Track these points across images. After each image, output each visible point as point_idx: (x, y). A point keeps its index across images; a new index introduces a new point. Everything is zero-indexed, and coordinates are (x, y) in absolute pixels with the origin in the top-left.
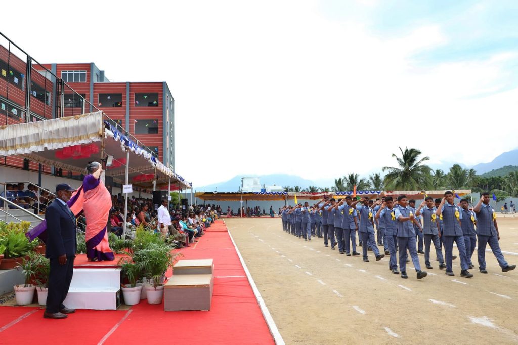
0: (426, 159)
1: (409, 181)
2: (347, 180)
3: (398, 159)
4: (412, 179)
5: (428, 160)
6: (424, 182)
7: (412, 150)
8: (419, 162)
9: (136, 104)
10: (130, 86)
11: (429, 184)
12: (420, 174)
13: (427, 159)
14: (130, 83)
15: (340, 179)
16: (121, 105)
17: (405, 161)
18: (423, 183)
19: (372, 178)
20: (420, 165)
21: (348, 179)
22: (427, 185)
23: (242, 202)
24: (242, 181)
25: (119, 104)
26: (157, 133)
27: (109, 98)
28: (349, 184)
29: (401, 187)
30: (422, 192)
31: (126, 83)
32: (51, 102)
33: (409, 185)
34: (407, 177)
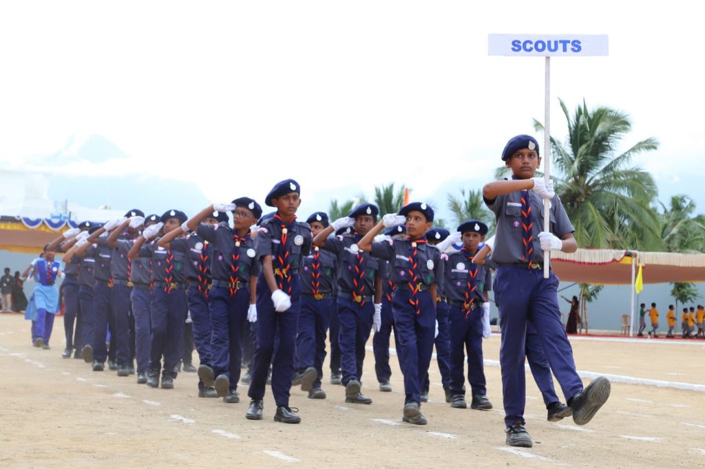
0: (649, 145)
1: (584, 219)
3: (552, 140)
4: (593, 213)
5: (653, 151)
6: (634, 227)
7: (601, 115)
8: (623, 156)
11: (651, 236)
12: (623, 199)
13: (648, 148)
17: (575, 149)
18: (629, 230)
19: (456, 208)
20: (623, 167)
22: (640, 237)
30: (628, 255)
33: (581, 230)
34: (576, 205)
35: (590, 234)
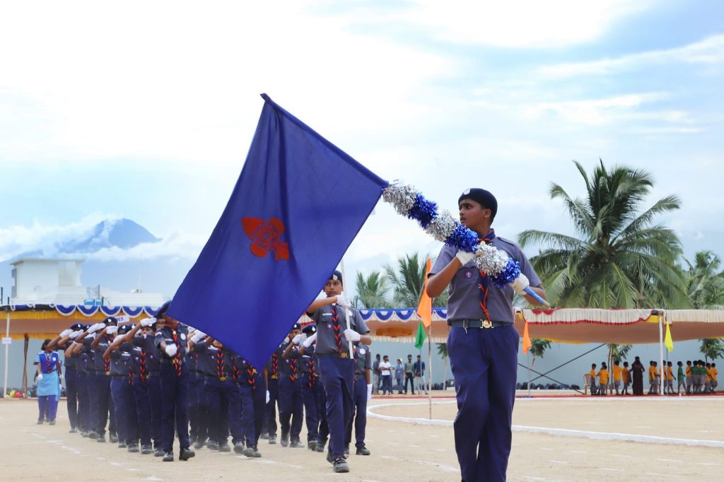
0: (669, 204)
1: (609, 279)
2: (395, 280)
3: (571, 204)
4: (617, 274)
5: (675, 211)
6: (660, 286)
7: (620, 175)
8: (645, 216)
11: (676, 293)
12: (646, 258)
13: (670, 207)
15: (374, 278)
17: (596, 209)
18: (655, 288)
20: (645, 226)
21: (400, 277)
22: (667, 294)
23: (7, 340)
24: (14, 273)
28: (403, 291)
29: (581, 300)
30: (655, 313)
33: (607, 291)
34: (600, 267)
35: (616, 295)
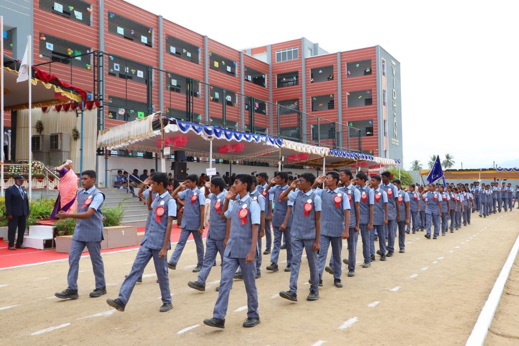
9: (348, 74)
10: (341, 56)
14: (341, 53)
16: (333, 78)
25: (331, 77)
26: (371, 104)
27: (321, 72)
31: (336, 54)
32: (268, 83)
